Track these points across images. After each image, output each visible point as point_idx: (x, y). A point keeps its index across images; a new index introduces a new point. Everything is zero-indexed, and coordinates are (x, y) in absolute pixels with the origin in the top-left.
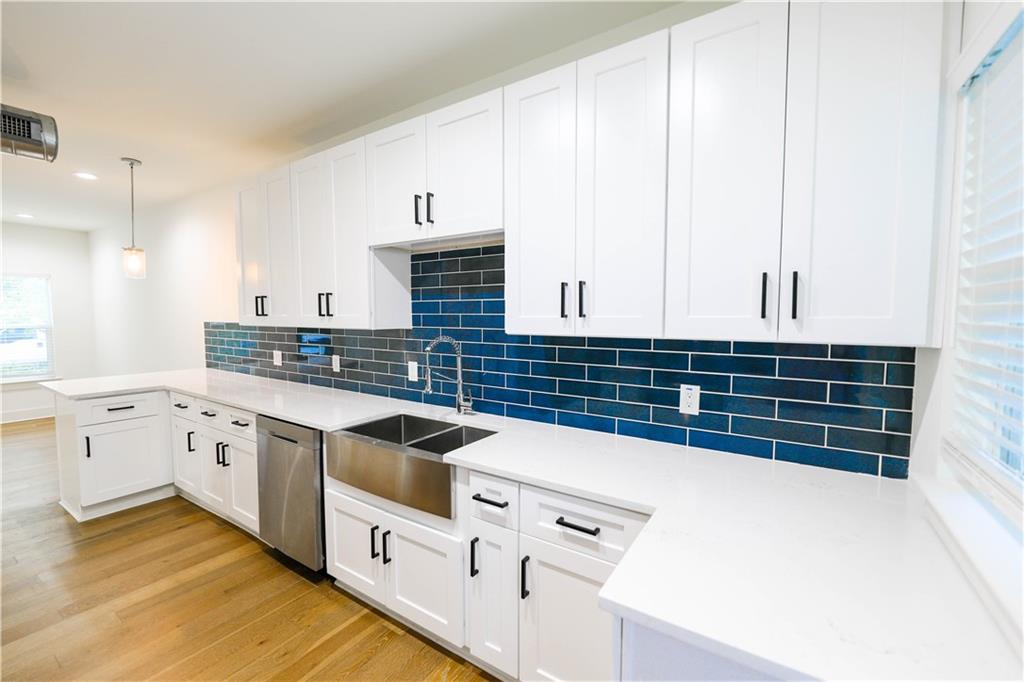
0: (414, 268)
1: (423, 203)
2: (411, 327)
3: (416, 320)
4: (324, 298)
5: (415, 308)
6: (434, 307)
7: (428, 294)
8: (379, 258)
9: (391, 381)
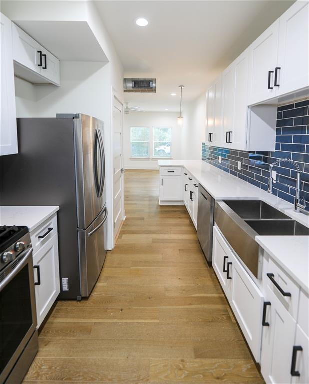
0: (279, 116)
1: (273, 75)
2: (275, 151)
3: (278, 147)
4: (228, 134)
5: (278, 139)
6: (289, 139)
7: (285, 131)
8: (254, 112)
9: (262, 179)
